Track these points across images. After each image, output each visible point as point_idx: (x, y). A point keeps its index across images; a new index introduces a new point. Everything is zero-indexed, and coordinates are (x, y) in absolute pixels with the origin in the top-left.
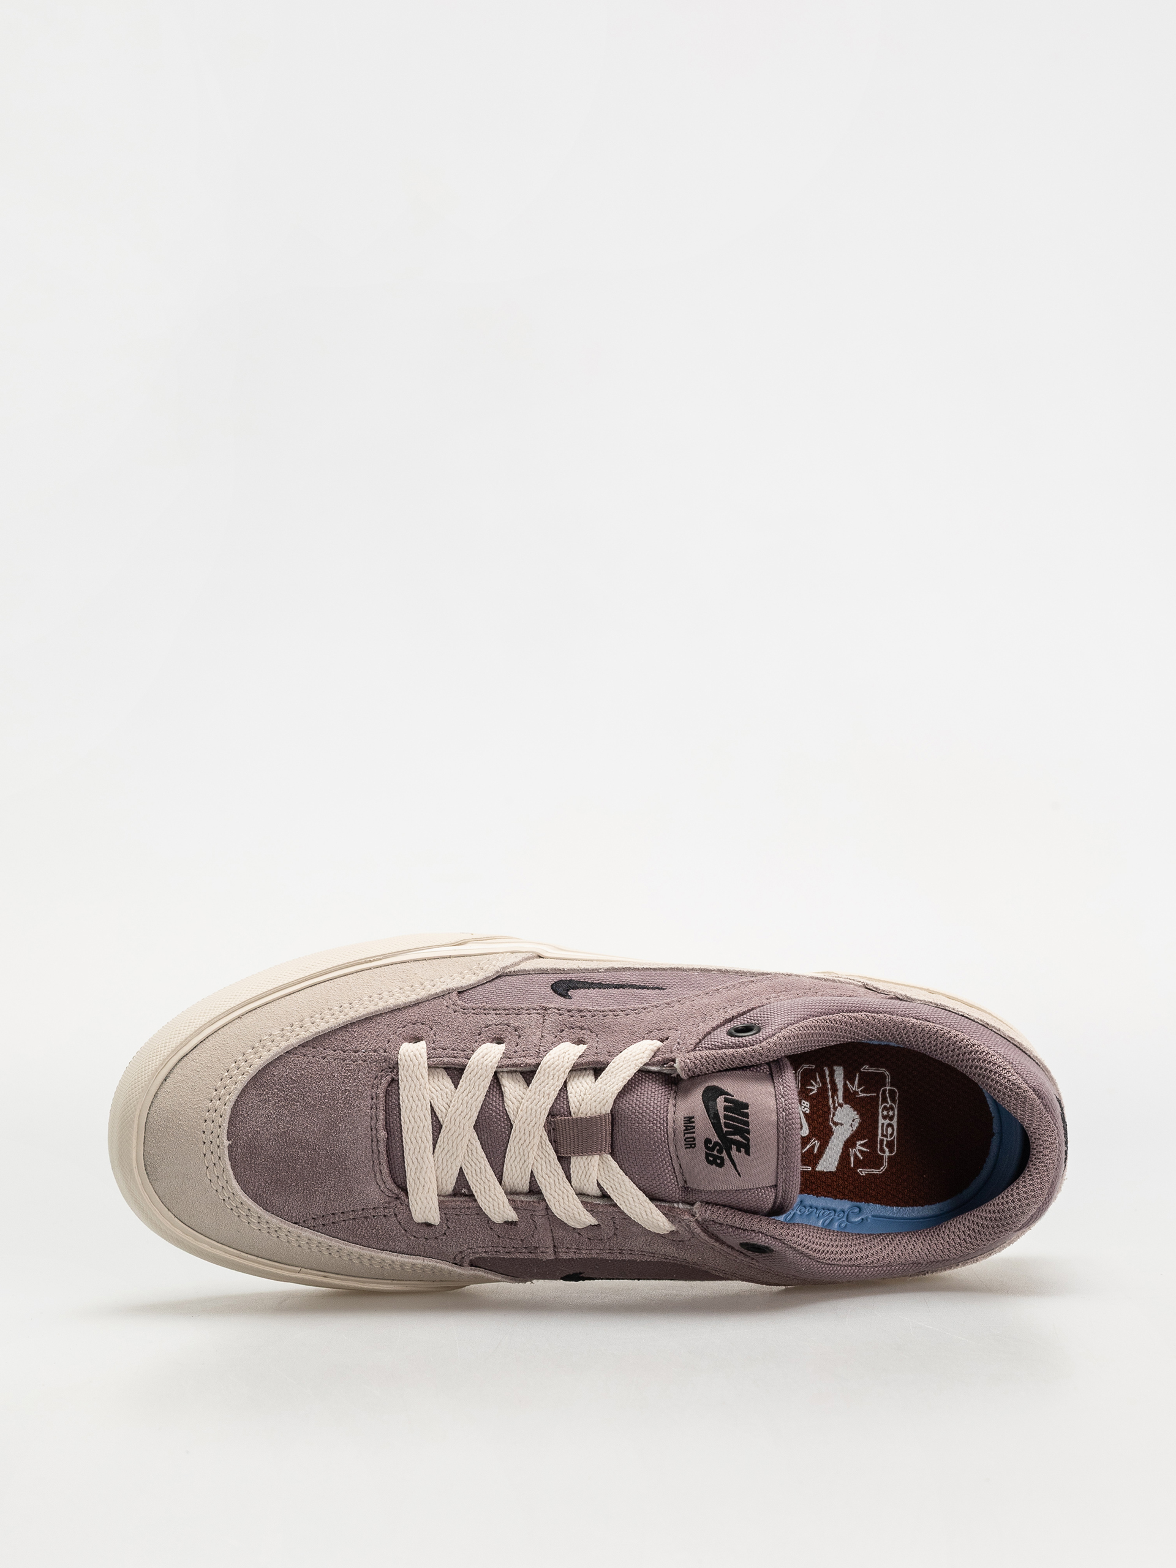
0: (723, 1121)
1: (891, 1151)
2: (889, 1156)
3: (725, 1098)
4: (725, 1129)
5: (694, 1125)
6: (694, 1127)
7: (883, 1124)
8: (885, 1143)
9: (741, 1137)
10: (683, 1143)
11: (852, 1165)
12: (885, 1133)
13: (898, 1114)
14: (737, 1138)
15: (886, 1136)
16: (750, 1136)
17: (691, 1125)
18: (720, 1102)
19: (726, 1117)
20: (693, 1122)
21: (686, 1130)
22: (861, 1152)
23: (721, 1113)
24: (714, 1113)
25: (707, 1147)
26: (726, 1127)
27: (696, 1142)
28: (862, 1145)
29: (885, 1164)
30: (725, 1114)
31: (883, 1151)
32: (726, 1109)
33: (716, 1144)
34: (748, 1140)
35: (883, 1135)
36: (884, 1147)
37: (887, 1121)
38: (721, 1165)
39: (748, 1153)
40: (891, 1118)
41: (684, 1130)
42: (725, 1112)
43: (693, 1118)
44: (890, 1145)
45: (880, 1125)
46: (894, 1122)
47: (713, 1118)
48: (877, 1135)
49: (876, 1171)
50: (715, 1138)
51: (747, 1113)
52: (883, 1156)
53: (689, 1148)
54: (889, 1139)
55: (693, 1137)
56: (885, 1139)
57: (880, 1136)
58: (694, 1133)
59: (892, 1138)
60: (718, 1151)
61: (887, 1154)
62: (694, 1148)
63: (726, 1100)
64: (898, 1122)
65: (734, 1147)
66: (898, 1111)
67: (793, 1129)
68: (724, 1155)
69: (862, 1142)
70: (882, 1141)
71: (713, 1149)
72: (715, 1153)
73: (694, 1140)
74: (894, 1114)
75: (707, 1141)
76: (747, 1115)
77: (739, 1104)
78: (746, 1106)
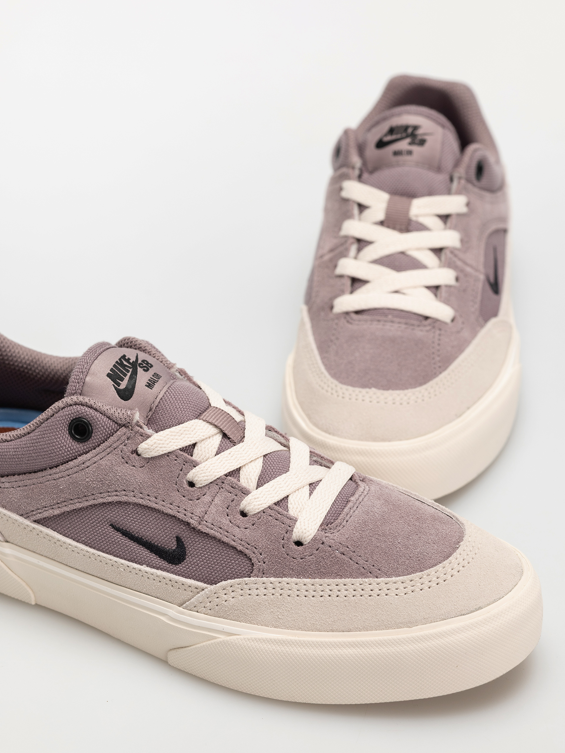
0: (129, 374)
3: (119, 386)
4: (130, 370)
5: (148, 381)
6: (149, 380)
9: (123, 362)
14: (125, 363)
17: (150, 382)
18: (123, 385)
19: (125, 375)
20: (147, 383)
21: (155, 382)
23: (127, 379)
24: (131, 380)
25: (148, 370)
32: (122, 380)
33: (141, 367)
34: (120, 359)
38: (144, 361)
41: (156, 383)
42: (124, 377)
43: (146, 385)
47: (134, 378)
50: (140, 370)
51: (110, 371)
55: (153, 377)
58: (151, 378)
60: (143, 364)
62: (156, 374)
63: (119, 385)
68: (139, 362)
71: (145, 367)
72: (145, 365)
73: (153, 375)
75: (146, 371)
77: (112, 379)
78: (109, 375)
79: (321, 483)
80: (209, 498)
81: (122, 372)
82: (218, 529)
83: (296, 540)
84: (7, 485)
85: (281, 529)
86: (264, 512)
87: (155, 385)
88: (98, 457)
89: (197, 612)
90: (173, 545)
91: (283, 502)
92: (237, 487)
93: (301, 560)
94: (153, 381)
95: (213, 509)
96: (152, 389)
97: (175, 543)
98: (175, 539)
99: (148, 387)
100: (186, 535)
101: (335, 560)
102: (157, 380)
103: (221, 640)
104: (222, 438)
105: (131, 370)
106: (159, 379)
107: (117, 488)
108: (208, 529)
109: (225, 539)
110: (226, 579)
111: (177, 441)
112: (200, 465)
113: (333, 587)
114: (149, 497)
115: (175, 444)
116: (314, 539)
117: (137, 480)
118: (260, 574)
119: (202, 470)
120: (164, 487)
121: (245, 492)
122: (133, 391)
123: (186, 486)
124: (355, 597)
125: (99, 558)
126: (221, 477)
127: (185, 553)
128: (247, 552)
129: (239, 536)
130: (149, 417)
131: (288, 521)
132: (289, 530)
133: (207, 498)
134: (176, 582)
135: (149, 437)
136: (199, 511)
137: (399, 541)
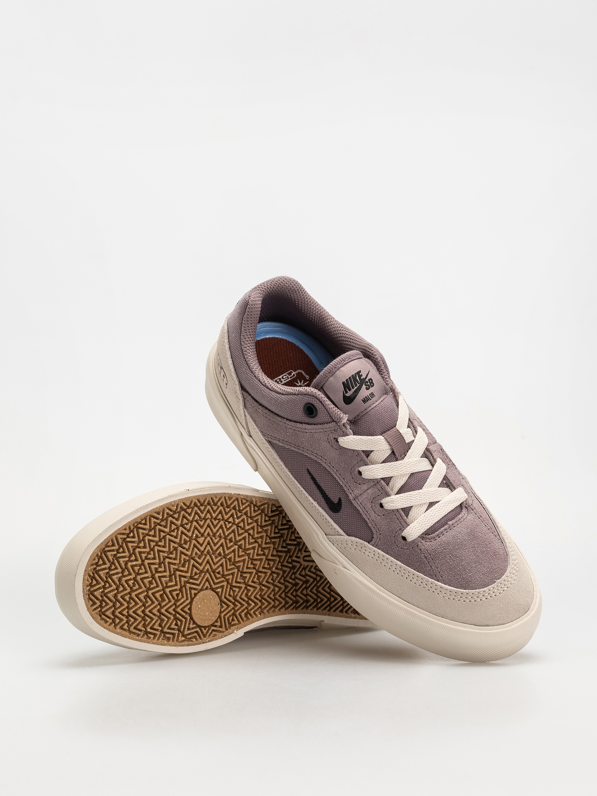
0: (356, 388)
1: (292, 372)
2: (294, 372)
3: (346, 394)
6: (366, 397)
7: (284, 381)
8: (290, 376)
9: (356, 377)
10: (374, 398)
11: (308, 382)
12: (287, 378)
13: (276, 378)
14: (358, 378)
15: (288, 377)
16: (354, 374)
17: (366, 399)
18: (349, 394)
19: (353, 388)
20: (364, 398)
22: (301, 382)
23: (353, 390)
24: (355, 392)
25: (369, 388)
26: (357, 385)
27: (370, 393)
28: (298, 383)
29: (297, 371)
30: (353, 389)
31: (294, 375)
32: (350, 389)
33: (365, 385)
34: (355, 374)
35: (288, 378)
36: (292, 376)
37: (282, 380)
38: (371, 379)
39: (360, 372)
40: (280, 379)
41: (369, 400)
43: (362, 400)
44: (290, 374)
45: (285, 382)
46: (281, 377)
47: (357, 392)
48: (290, 380)
49: (303, 373)
50: (364, 387)
51: (346, 380)
52: (296, 374)
53: (374, 395)
54: (288, 375)
55: (370, 395)
56: (289, 377)
57: (290, 379)
58: (368, 396)
59: (287, 375)
60: (368, 383)
61: (294, 373)
62: (373, 393)
63: (346, 392)
64: (280, 375)
65: (362, 378)
66: (275, 378)
67: (341, 361)
68: (367, 380)
69: (297, 384)
70: (290, 378)
71: (368, 385)
72: (369, 384)
73: (370, 394)
74: (278, 379)
75: (367, 389)
76: (347, 380)
77: (345, 387)
78: (343, 383)
79: (437, 504)
80: (366, 487)
81: (352, 384)
82: (362, 508)
83: (403, 536)
84: (261, 412)
85: (398, 526)
86: (393, 511)
87: (368, 401)
88: (314, 431)
89: (333, 544)
90: (336, 501)
91: (407, 511)
92: (384, 489)
93: (401, 549)
94: (368, 399)
95: (365, 496)
96: (365, 404)
97: (337, 501)
98: (338, 498)
99: (363, 402)
100: (343, 500)
101: (419, 559)
102: (371, 398)
103: (339, 567)
104: (391, 453)
105: (358, 385)
106: (372, 398)
107: (318, 454)
108: (357, 505)
109: (364, 516)
110: (356, 537)
111: (362, 445)
112: (369, 466)
113: (411, 575)
114: (333, 469)
115: (360, 447)
116: (413, 541)
117: (330, 455)
118: (375, 545)
119: (369, 470)
120: (344, 467)
121: (388, 495)
122: (353, 401)
123: (356, 472)
124: (420, 586)
125: (293, 482)
126: (378, 479)
127: (341, 509)
128: (373, 529)
129: (373, 518)
130: (356, 419)
131: (403, 524)
132: (402, 530)
133: (365, 487)
134: (329, 522)
135: (347, 435)
136: (357, 492)
137: (462, 564)
